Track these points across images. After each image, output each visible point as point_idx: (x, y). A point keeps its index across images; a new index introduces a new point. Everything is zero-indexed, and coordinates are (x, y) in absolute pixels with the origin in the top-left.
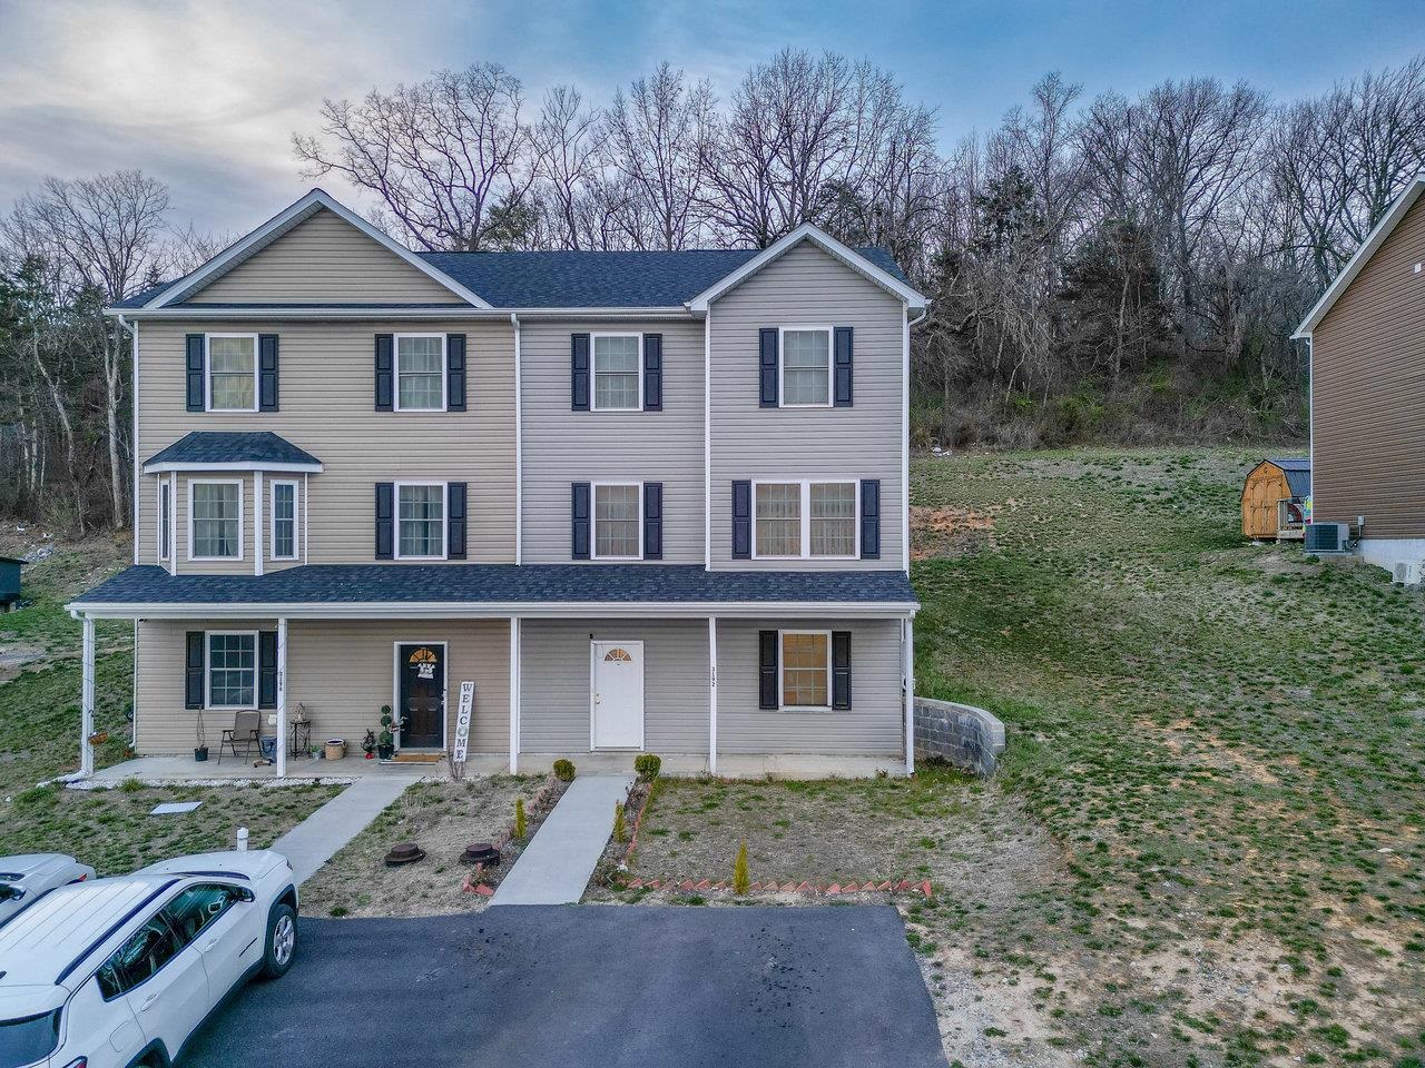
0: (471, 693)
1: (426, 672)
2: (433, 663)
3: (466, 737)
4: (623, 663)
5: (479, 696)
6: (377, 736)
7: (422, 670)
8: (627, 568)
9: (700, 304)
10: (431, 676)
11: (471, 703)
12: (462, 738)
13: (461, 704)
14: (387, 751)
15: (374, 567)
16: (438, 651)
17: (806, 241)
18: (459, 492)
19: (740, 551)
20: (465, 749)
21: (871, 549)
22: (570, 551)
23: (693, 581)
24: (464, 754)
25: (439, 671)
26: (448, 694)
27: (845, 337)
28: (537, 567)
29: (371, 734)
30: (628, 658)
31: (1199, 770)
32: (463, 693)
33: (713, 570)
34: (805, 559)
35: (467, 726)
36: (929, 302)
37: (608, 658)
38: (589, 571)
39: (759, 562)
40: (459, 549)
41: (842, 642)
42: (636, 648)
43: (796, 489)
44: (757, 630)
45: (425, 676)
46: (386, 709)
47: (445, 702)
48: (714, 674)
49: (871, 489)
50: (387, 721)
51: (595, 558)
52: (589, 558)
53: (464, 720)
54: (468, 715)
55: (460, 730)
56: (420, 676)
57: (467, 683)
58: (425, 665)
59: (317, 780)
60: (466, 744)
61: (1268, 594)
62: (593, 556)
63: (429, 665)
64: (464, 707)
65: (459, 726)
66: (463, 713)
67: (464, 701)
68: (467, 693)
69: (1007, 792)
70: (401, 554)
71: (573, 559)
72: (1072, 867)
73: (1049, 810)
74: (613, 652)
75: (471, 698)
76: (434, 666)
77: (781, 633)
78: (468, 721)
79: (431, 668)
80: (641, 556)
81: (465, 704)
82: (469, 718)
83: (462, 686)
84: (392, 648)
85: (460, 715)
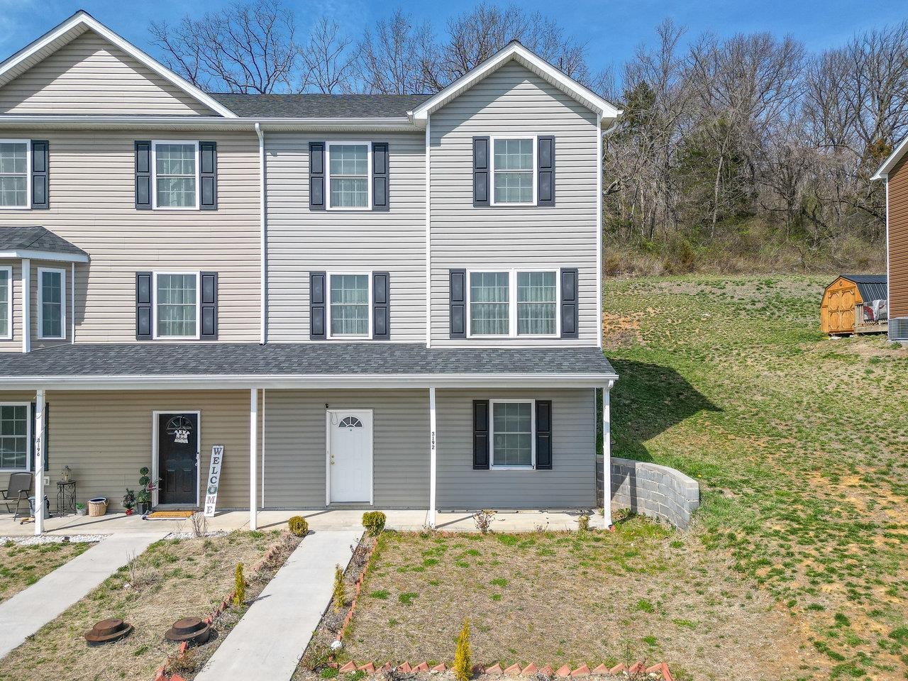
0: (220, 456)
1: (182, 437)
2: (187, 430)
3: (216, 495)
4: (355, 429)
5: (228, 459)
6: (136, 494)
7: (178, 436)
8: (358, 347)
9: (422, 114)
10: (186, 441)
11: (220, 464)
12: (211, 496)
13: (212, 465)
14: (147, 508)
15: (134, 346)
16: (192, 419)
17: (514, 62)
18: (210, 279)
19: (458, 331)
20: (214, 505)
21: (570, 331)
22: (308, 332)
23: (416, 357)
24: (213, 510)
25: (193, 437)
26: (201, 457)
27: (547, 143)
28: (278, 346)
29: (130, 493)
30: (359, 425)
31: (895, 527)
32: (213, 455)
33: (432, 347)
34: (512, 338)
35: (217, 485)
36: (621, 112)
37: (342, 425)
38: (324, 348)
39: (474, 341)
40: (210, 331)
41: (544, 410)
42: (366, 416)
43: (504, 277)
44: (471, 400)
45: (182, 441)
46: (146, 470)
47: (198, 464)
48: (433, 438)
49: (570, 276)
50: (146, 481)
51: (331, 338)
52: (325, 339)
53: (214, 480)
54: (218, 475)
55: (210, 488)
56: (176, 441)
57: (218, 447)
58: (180, 431)
59: (67, 538)
60: (215, 501)
61: (869, 372)
62: (328, 336)
63: (184, 432)
64: (214, 468)
65: (209, 484)
66: (213, 473)
67: (214, 463)
68: (217, 456)
69: (709, 548)
70: (159, 335)
71: (311, 339)
72: (817, 645)
73: (762, 572)
74: (347, 420)
75: (220, 460)
76: (188, 433)
77: (492, 402)
78: (218, 480)
79: (186, 434)
80: (371, 336)
81: (215, 465)
82: (218, 478)
83: (213, 450)
84: (152, 416)
85: (211, 476)
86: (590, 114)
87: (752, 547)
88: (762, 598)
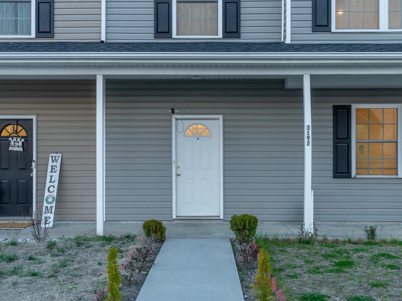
0: (58, 164)
1: (16, 145)
2: (23, 137)
3: (54, 204)
5: (65, 168)
7: (12, 143)
8: (208, 43)
10: (21, 149)
11: (58, 172)
12: (49, 206)
13: (49, 174)
16: (27, 124)
19: (320, 24)
20: (52, 216)
22: (152, 30)
24: (51, 220)
25: (28, 145)
26: (37, 165)
28: (121, 43)
32: (50, 163)
33: (292, 43)
34: (383, 31)
35: (55, 194)
38: (172, 44)
39: (339, 34)
40: (46, 29)
44: (331, 105)
45: (16, 149)
47: (34, 174)
48: (308, 133)
51: (177, 36)
52: (170, 37)
53: (51, 189)
54: (56, 184)
55: (48, 198)
56: (10, 149)
57: (55, 155)
58: (15, 139)
60: (53, 211)
62: (174, 35)
63: (19, 139)
64: (51, 176)
65: (47, 194)
66: (51, 182)
67: (52, 172)
68: (55, 164)
71: (156, 38)
75: (58, 169)
76: (23, 140)
77: (354, 108)
78: (56, 190)
79: (21, 142)
80: (220, 35)
81: (53, 174)
82: (56, 186)
83: (50, 158)
85: (48, 184)
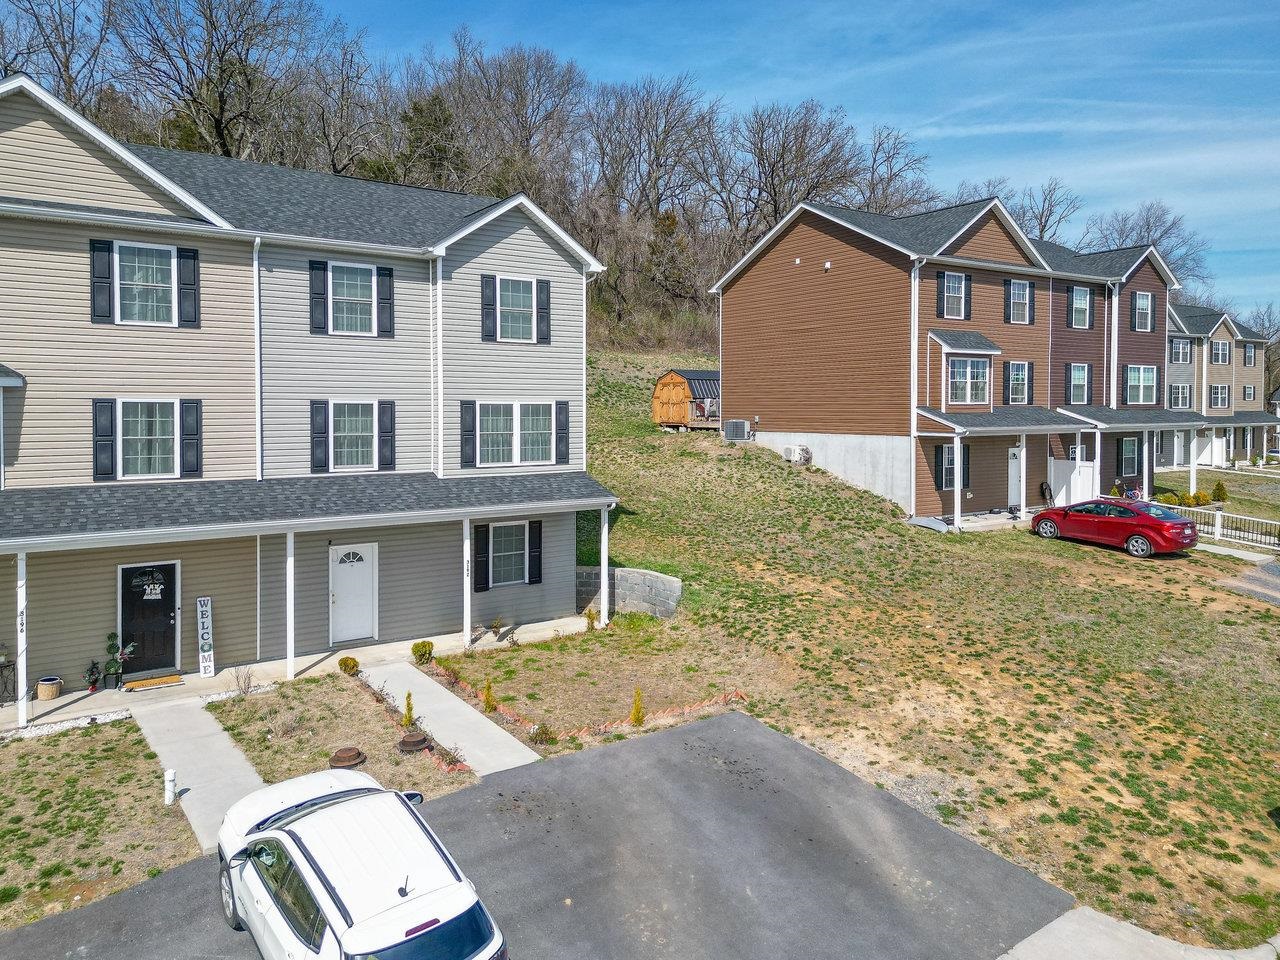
0: (209, 608)
1: (153, 592)
2: (162, 584)
3: (211, 652)
4: (357, 565)
5: (218, 611)
6: (101, 667)
7: (148, 591)
10: (160, 597)
11: (210, 617)
12: (206, 654)
13: (200, 621)
14: (119, 680)
15: (91, 488)
16: (168, 572)
17: (518, 209)
18: (192, 409)
19: (468, 461)
20: (212, 664)
21: (563, 458)
22: (308, 465)
23: (426, 488)
24: (212, 669)
25: (169, 591)
26: (183, 612)
27: (544, 286)
28: (280, 481)
29: (95, 665)
30: (361, 559)
31: (802, 595)
32: (199, 609)
33: (444, 477)
34: (517, 464)
35: (211, 641)
36: (605, 269)
37: (342, 561)
39: (485, 469)
40: (193, 468)
41: (536, 527)
42: (370, 551)
43: (508, 409)
44: (473, 526)
45: (153, 597)
46: (113, 636)
48: (468, 566)
49: (563, 407)
50: (112, 649)
51: (333, 471)
52: (328, 472)
53: (206, 636)
54: (210, 630)
55: (203, 646)
56: (145, 597)
57: (203, 599)
58: (152, 586)
59: (93, 720)
60: (212, 659)
61: (721, 470)
62: (331, 469)
63: (156, 586)
64: (203, 623)
65: (201, 642)
66: (203, 628)
67: (203, 617)
68: (204, 608)
69: (701, 626)
70: (125, 473)
71: (312, 472)
72: (802, 666)
73: (747, 634)
74: (347, 555)
75: (209, 613)
76: (162, 587)
77: (492, 526)
78: (211, 636)
79: (158, 588)
80: (376, 467)
81: (205, 619)
82: (211, 633)
83: (198, 603)
84: (116, 572)
85: (200, 632)
86: (577, 264)
87: (732, 620)
88: (755, 649)
